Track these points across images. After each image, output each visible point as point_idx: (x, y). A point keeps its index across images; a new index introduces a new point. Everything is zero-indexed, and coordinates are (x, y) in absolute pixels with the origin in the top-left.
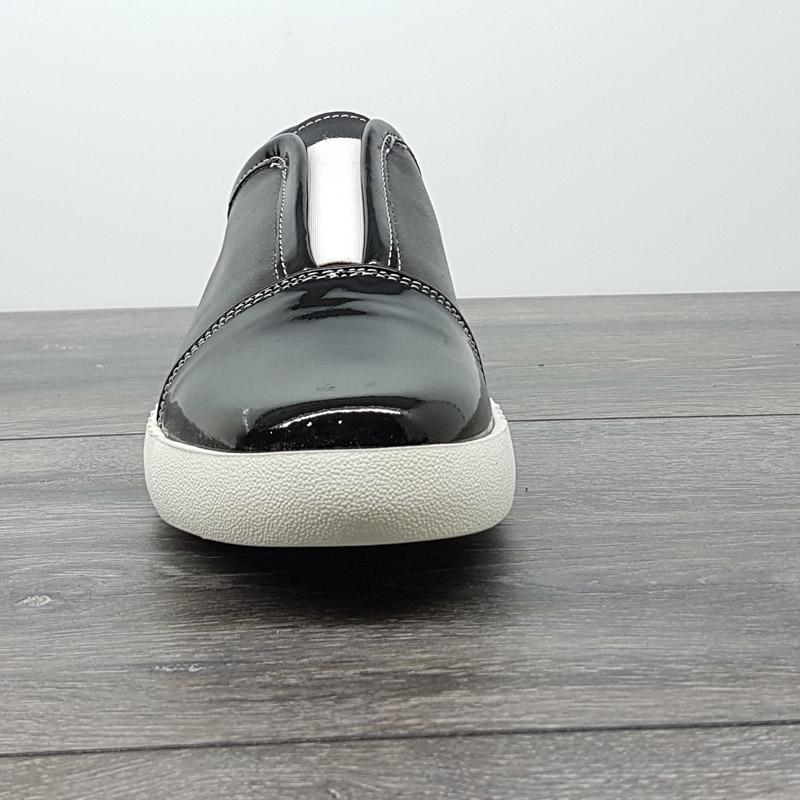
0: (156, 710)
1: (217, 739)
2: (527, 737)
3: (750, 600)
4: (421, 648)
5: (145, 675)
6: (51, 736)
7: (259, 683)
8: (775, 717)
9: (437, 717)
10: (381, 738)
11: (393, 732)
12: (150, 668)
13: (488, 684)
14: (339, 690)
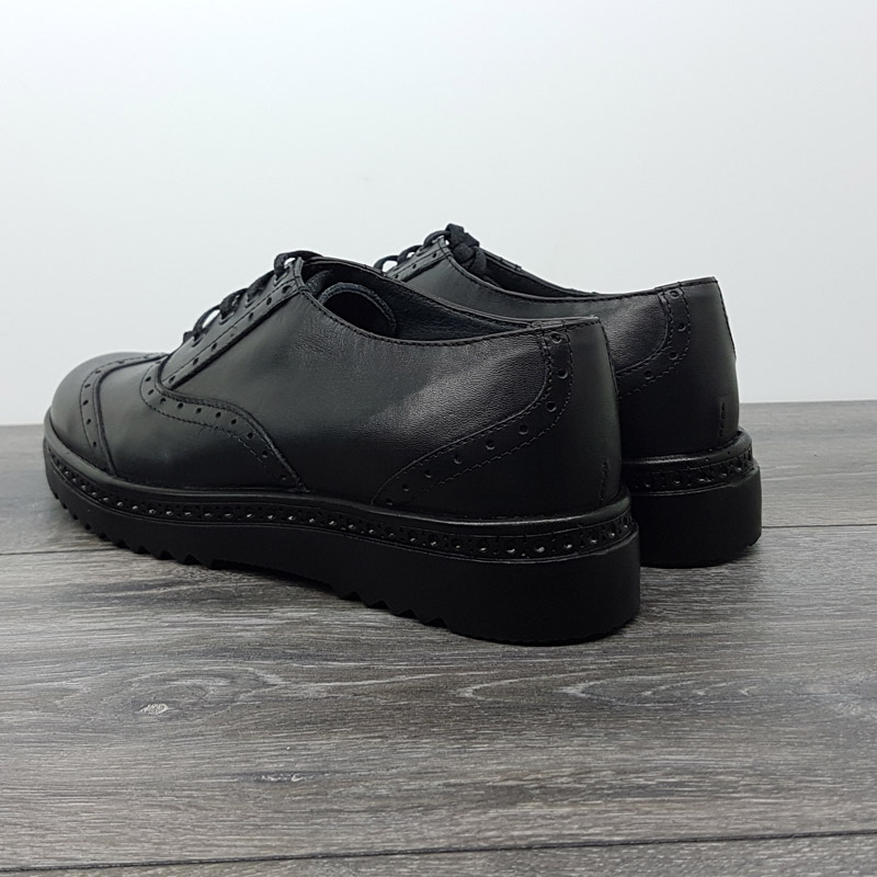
0: (263, 820)
1: (319, 850)
2: (595, 850)
3: (788, 712)
4: (498, 758)
5: (253, 784)
6: (171, 846)
7: (354, 794)
8: (815, 829)
9: (513, 830)
10: (465, 851)
11: (475, 845)
12: (258, 778)
13: (559, 797)
14: (425, 801)
